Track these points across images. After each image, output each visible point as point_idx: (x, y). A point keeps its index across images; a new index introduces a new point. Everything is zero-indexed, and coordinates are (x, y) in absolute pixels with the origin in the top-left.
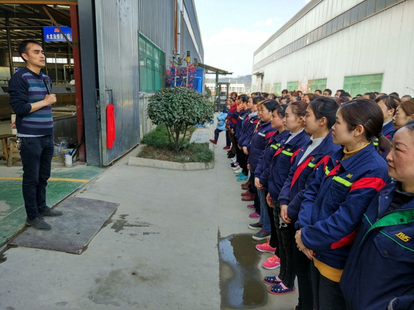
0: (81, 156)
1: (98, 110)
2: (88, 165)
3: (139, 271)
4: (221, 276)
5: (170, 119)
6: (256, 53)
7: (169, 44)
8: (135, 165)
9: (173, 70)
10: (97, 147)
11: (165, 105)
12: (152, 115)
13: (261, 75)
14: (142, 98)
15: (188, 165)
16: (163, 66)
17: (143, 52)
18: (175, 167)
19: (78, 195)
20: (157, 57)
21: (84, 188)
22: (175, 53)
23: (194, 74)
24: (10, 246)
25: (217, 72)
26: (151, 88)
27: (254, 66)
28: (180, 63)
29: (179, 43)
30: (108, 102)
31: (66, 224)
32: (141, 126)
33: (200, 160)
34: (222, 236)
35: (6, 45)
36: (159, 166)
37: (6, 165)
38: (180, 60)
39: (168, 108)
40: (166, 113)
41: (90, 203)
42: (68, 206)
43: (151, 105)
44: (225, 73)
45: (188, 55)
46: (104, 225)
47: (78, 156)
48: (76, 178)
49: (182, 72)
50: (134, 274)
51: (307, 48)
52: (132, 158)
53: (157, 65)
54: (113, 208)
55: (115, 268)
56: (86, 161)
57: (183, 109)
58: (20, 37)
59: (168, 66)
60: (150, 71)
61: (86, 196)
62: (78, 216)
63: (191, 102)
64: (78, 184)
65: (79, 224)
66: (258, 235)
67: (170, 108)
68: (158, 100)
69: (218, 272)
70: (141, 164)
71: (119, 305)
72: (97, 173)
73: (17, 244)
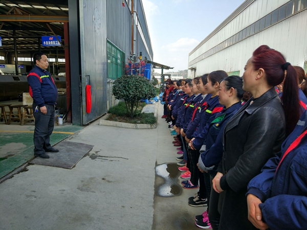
0: (69, 119)
1: (80, 89)
2: (73, 125)
3: (107, 178)
4: (155, 182)
5: (127, 95)
6: (190, 54)
7: (127, 48)
8: (104, 125)
9: (130, 64)
10: (79, 113)
11: (124, 86)
12: (115, 93)
13: (194, 69)
14: (109, 83)
15: (139, 126)
16: (123, 62)
17: (110, 53)
18: (130, 127)
19: (68, 140)
20: (119, 56)
21: (71, 137)
22: (131, 53)
23: (144, 67)
24: (29, 164)
25: (163, 67)
26: (115, 77)
27: (189, 63)
28: (135, 60)
29: (135, 47)
30: (87, 83)
31: (62, 155)
32: (108, 102)
33: (147, 122)
34: (158, 164)
35: (13, 49)
36: (120, 126)
37: (20, 124)
38: (135, 58)
39: (126, 88)
40: (124, 91)
41: (75, 144)
42: (62, 146)
43: (114, 87)
44: (168, 68)
45: (141, 55)
46: (85, 156)
47: (66, 119)
48: (65, 131)
49: (136, 66)
50: (103, 179)
51: (226, 50)
52: (102, 121)
53: (119, 61)
54: (90, 148)
55: (92, 176)
56: (72, 122)
57: (136, 89)
58: (22, 43)
59: (127, 62)
60: (114, 66)
61: (73, 141)
62: (68, 151)
63: (141, 84)
64: (67, 135)
65: (69, 155)
66: (181, 163)
67: (127, 88)
68: (120, 83)
69: (154, 180)
70: (108, 124)
71: (95, 192)
72: (79, 129)
73: (34, 163)
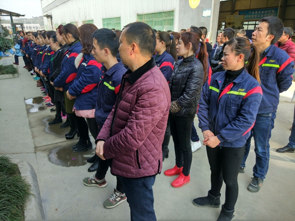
13: (49, 17)
25: (11, 14)
34: (26, 99)
44: (18, 15)
69: (25, 107)
